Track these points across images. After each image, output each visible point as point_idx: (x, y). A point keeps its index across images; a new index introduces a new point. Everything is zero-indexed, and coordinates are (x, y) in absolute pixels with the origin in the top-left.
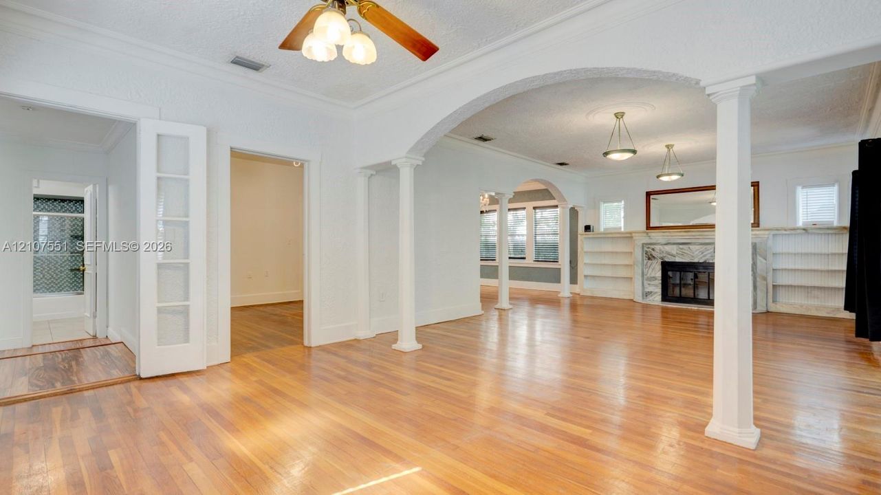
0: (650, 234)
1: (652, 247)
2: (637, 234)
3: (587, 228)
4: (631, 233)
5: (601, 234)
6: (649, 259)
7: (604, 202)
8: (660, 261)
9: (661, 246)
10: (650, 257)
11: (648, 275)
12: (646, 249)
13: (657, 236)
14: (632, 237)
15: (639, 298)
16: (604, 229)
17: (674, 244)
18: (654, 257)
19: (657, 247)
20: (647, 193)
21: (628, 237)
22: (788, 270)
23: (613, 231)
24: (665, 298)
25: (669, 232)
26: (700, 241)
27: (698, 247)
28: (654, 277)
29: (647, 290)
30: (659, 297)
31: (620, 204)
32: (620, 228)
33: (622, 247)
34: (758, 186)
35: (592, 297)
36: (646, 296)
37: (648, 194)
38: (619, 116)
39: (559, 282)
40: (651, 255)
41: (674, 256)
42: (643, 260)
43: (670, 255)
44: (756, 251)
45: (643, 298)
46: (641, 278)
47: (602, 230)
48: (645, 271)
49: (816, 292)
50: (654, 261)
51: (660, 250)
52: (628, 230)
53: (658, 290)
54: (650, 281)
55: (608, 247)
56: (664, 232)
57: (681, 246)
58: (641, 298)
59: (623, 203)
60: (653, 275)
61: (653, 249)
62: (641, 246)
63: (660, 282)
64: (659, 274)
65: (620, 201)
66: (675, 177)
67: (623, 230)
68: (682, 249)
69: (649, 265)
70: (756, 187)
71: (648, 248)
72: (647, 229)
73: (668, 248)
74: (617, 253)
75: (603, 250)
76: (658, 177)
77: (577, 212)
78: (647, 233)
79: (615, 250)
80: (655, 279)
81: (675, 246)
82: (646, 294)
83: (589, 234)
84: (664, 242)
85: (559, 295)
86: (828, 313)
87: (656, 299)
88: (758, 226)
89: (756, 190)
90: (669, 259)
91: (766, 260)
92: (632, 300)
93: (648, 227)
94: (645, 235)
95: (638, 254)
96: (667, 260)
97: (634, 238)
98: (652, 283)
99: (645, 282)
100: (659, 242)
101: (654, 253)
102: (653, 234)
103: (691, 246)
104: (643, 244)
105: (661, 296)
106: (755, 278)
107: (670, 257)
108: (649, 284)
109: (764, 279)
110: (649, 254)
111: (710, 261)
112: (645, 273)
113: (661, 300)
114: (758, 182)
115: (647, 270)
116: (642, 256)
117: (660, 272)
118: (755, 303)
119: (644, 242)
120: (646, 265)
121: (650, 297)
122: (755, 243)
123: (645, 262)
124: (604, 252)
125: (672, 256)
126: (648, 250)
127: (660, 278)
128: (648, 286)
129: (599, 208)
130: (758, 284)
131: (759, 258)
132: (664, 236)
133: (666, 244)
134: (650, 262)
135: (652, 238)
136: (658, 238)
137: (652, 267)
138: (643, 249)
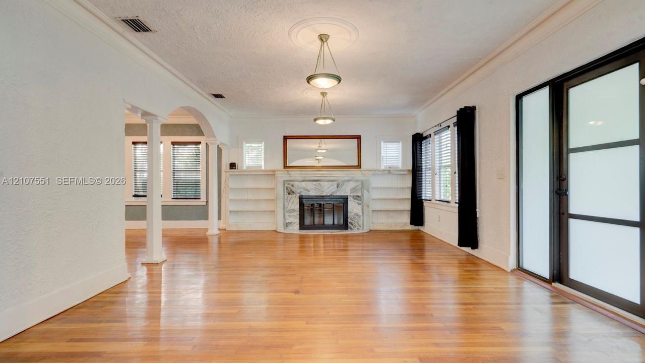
0: (289, 172)
1: (292, 183)
2: (279, 172)
3: (233, 166)
4: (274, 171)
5: (245, 171)
6: (289, 194)
7: (247, 142)
8: (298, 195)
9: (298, 183)
10: (291, 192)
11: (289, 208)
12: (286, 185)
14: (274, 175)
15: (281, 229)
16: (247, 167)
17: (309, 181)
18: (293, 192)
19: (296, 184)
20: (284, 136)
21: (271, 174)
22: (381, 199)
23: (255, 169)
24: (302, 226)
25: (306, 171)
26: (328, 178)
27: (326, 183)
29: (287, 221)
30: (297, 226)
31: (260, 145)
32: (261, 167)
33: (264, 184)
34: (360, 138)
35: (239, 232)
36: (287, 226)
37: (286, 138)
38: (323, 38)
39: (208, 220)
40: (291, 190)
41: (309, 191)
42: (284, 195)
44: (363, 186)
45: (285, 229)
46: (282, 211)
47: (245, 168)
48: (286, 204)
49: (391, 214)
50: (293, 196)
51: (298, 186)
52: (268, 169)
53: (296, 220)
54: (290, 213)
55: (250, 184)
56: (301, 171)
57: (314, 183)
58: (283, 228)
59: (263, 143)
60: (292, 208)
61: (292, 186)
62: (282, 182)
63: (299, 213)
64: (297, 207)
65: (261, 142)
66: (329, 122)
67: (263, 168)
69: (289, 199)
70: (359, 140)
71: (289, 184)
72: (284, 168)
73: (303, 184)
74: (258, 189)
75: (246, 186)
76: (315, 120)
77: (222, 150)
78: (286, 171)
79: (256, 186)
80: (294, 210)
81: (309, 183)
82: (287, 225)
83: (234, 171)
84: (301, 179)
85: (207, 233)
86: (401, 227)
87: (295, 229)
88: (360, 168)
89: (359, 141)
90: (305, 193)
91: (369, 192)
92: (276, 231)
94: (284, 172)
95: (280, 189)
96: (303, 194)
97: (276, 175)
98: (292, 214)
99: (287, 215)
100: (297, 179)
101: (292, 188)
102: (292, 173)
103: (321, 183)
104: (284, 181)
105: (299, 226)
106: (363, 206)
107: (305, 191)
108: (289, 216)
109: (368, 206)
110: (289, 189)
111: (335, 195)
112: (286, 206)
113: (299, 228)
114: (360, 136)
115: (288, 203)
116: (284, 191)
117: (298, 205)
118: (363, 225)
119: (285, 179)
120: (287, 199)
121: (290, 228)
122: (363, 180)
123: (286, 196)
124: (247, 189)
125: (307, 190)
126: (288, 186)
127: (299, 210)
128: (288, 217)
129: (242, 148)
130: (365, 210)
131: (365, 191)
132: (301, 174)
133: (302, 181)
134: (290, 196)
135: (292, 175)
136: (296, 175)
137: (292, 200)
138: (284, 185)
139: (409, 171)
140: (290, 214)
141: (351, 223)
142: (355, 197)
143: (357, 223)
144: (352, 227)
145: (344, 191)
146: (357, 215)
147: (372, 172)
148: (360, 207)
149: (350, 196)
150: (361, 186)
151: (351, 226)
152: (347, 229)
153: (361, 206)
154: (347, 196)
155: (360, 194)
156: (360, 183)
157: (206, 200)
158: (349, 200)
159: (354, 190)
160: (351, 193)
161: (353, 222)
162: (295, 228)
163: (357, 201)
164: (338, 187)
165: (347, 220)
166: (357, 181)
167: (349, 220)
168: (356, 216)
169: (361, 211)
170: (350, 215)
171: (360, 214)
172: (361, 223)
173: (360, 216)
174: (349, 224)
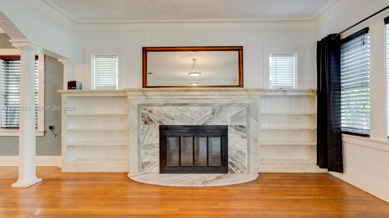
0: (146, 93)
1: (149, 108)
2: (132, 93)
3: (72, 85)
4: (125, 92)
5: (92, 92)
6: (146, 123)
7: (98, 56)
8: (158, 125)
9: (157, 108)
10: (147, 121)
11: (145, 143)
12: (142, 111)
13: (154, 96)
14: (126, 97)
15: (134, 172)
16: (96, 87)
17: (173, 105)
18: (151, 120)
19: (155, 109)
20: (143, 48)
21: (123, 96)
24: (165, 167)
25: (169, 91)
26: (199, 102)
27: (196, 108)
28: (151, 145)
29: (144, 161)
30: (155, 168)
31: (114, 59)
32: (115, 87)
33: (116, 109)
34: (242, 50)
36: (143, 168)
37: (145, 50)
40: (148, 118)
41: (173, 119)
42: (139, 125)
43: (168, 117)
44: (249, 112)
45: (140, 171)
46: (136, 146)
47: (94, 88)
48: (142, 137)
50: (152, 126)
51: (158, 112)
52: (122, 88)
53: (156, 159)
54: (147, 149)
55: (100, 109)
56: (162, 91)
57: (180, 108)
58: (137, 171)
60: (150, 142)
61: (150, 112)
62: (137, 107)
63: (158, 150)
64: (157, 141)
65: (115, 57)
68: (180, 110)
69: (145, 130)
70: (241, 52)
71: (145, 109)
72: (143, 88)
73: (165, 109)
74: (110, 116)
75: (95, 112)
77: (63, 66)
78: (144, 91)
80: (152, 146)
81: (173, 107)
82: (143, 165)
83: (74, 92)
84: (162, 102)
89: (241, 54)
90: (167, 122)
91: (256, 120)
93: (145, 85)
94: (141, 93)
95: (134, 117)
96: (165, 124)
97: (129, 98)
98: (150, 151)
99: (142, 151)
100: (156, 103)
101: (150, 115)
102: (150, 93)
103: (190, 108)
104: (139, 105)
105: (159, 167)
106: (249, 140)
107: (168, 120)
108: (146, 153)
109: (256, 141)
110: (146, 116)
111: (209, 124)
112: (142, 140)
113: (159, 171)
114: (242, 47)
115: (143, 136)
116: (138, 119)
117: (158, 138)
118: (249, 166)
119: (140, 102)
120: (143, 130)
121: (147, 170)
122: (249, 104)
123: (141, 126)
124: (97, 116)
125: (170, 118)
126: (144, 112)
127: (159, 145)
128: (144, 155)
129: (90, 63)
130: (251, 146)
131: (252, 120)
132: (162, 95)
133: (164, 105)
134: (147, 126)
135: (149, 97)
136: (156, 97)
137: (149, 133)
138: (139, 110)
139: (313, 91)
140: (146, 151)
141: (231, 163)
142: (238, 128)
143: (241, 164)
144: (234, 170)
145: (223, 119)
146: (241, 153)
147: (262, 93)
148: (244, 142)
149: (231, 126)
150: (245, 112)
151: (232, 168)
152: (227, 173)
153: (245, 140)
154: (227, 126)
155: (244, 124)
156: (245, 108)
157: (43, 130)
158: (229, 131)
159: (235, 117)
160: (231, 121)
161: (235, 162)
162: (154, 170)
163: (241, 133)
164: (213, 114)
165: (227, 160)
166: (240, 105)
167: (230, 160)
168: (239, 155)
169: (246, 147)
170: (230, 152)
171: (245, 151)
172: (245, 164)
173: (244, 155)
174: (229, 166)
